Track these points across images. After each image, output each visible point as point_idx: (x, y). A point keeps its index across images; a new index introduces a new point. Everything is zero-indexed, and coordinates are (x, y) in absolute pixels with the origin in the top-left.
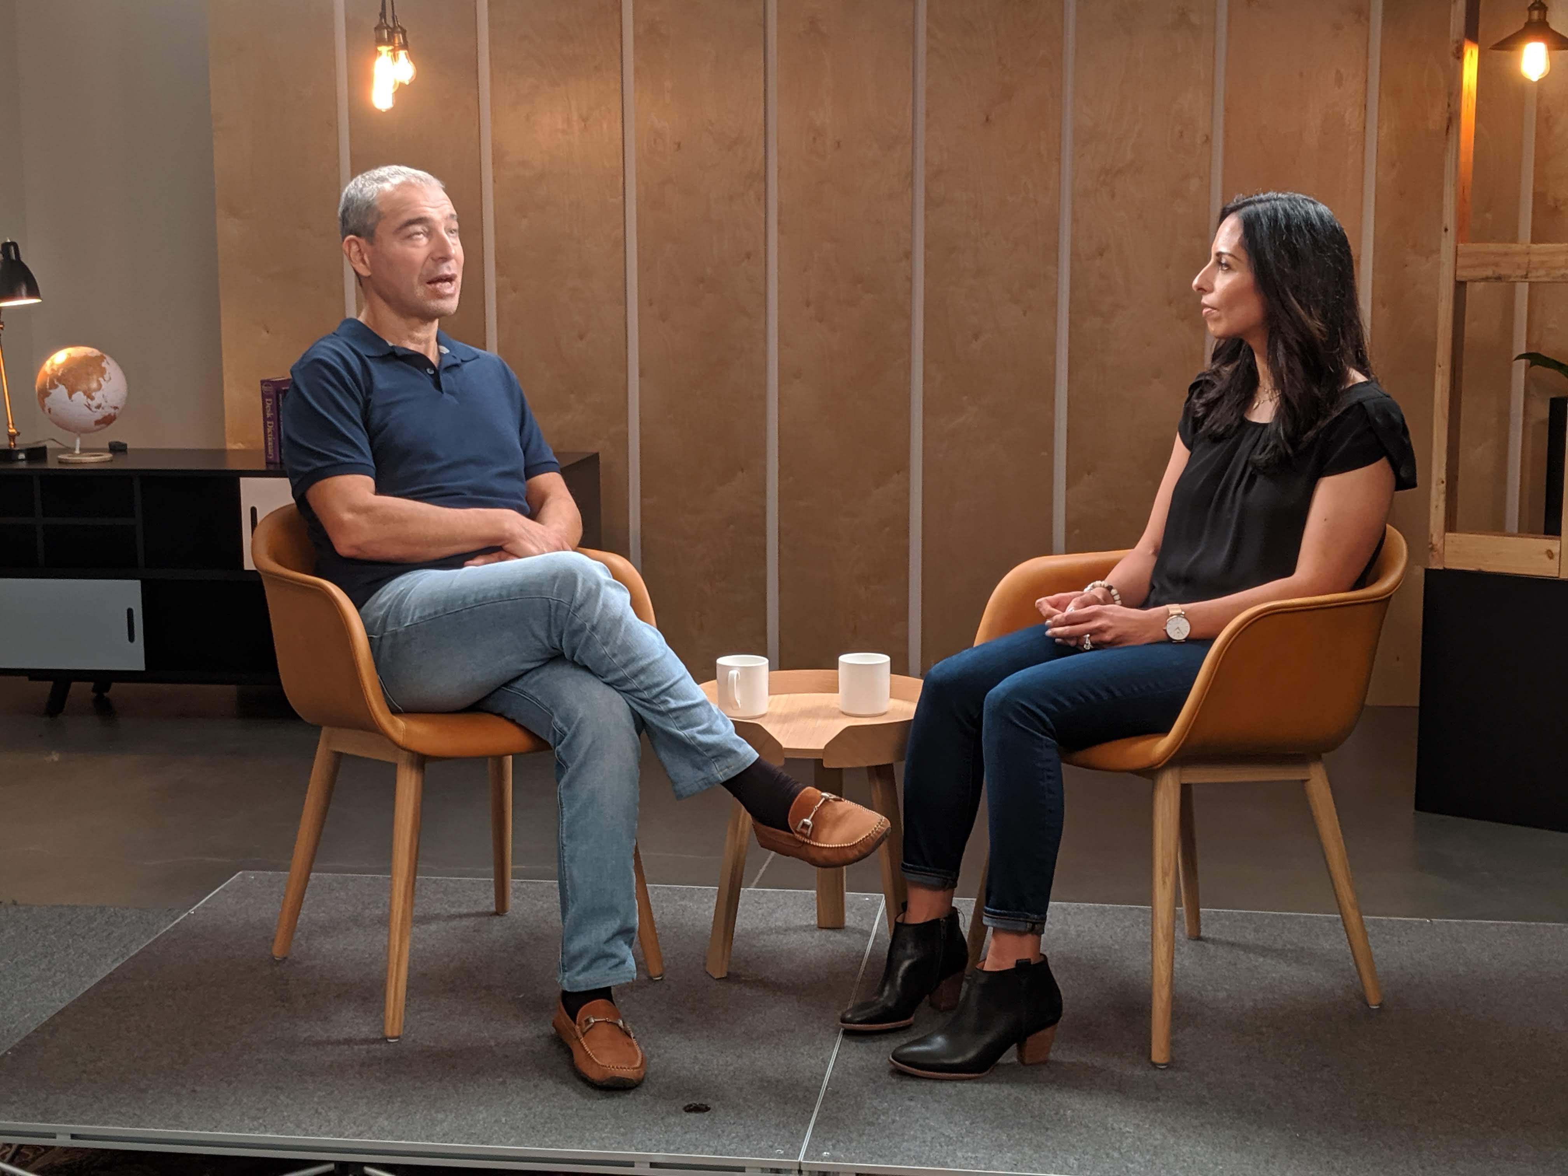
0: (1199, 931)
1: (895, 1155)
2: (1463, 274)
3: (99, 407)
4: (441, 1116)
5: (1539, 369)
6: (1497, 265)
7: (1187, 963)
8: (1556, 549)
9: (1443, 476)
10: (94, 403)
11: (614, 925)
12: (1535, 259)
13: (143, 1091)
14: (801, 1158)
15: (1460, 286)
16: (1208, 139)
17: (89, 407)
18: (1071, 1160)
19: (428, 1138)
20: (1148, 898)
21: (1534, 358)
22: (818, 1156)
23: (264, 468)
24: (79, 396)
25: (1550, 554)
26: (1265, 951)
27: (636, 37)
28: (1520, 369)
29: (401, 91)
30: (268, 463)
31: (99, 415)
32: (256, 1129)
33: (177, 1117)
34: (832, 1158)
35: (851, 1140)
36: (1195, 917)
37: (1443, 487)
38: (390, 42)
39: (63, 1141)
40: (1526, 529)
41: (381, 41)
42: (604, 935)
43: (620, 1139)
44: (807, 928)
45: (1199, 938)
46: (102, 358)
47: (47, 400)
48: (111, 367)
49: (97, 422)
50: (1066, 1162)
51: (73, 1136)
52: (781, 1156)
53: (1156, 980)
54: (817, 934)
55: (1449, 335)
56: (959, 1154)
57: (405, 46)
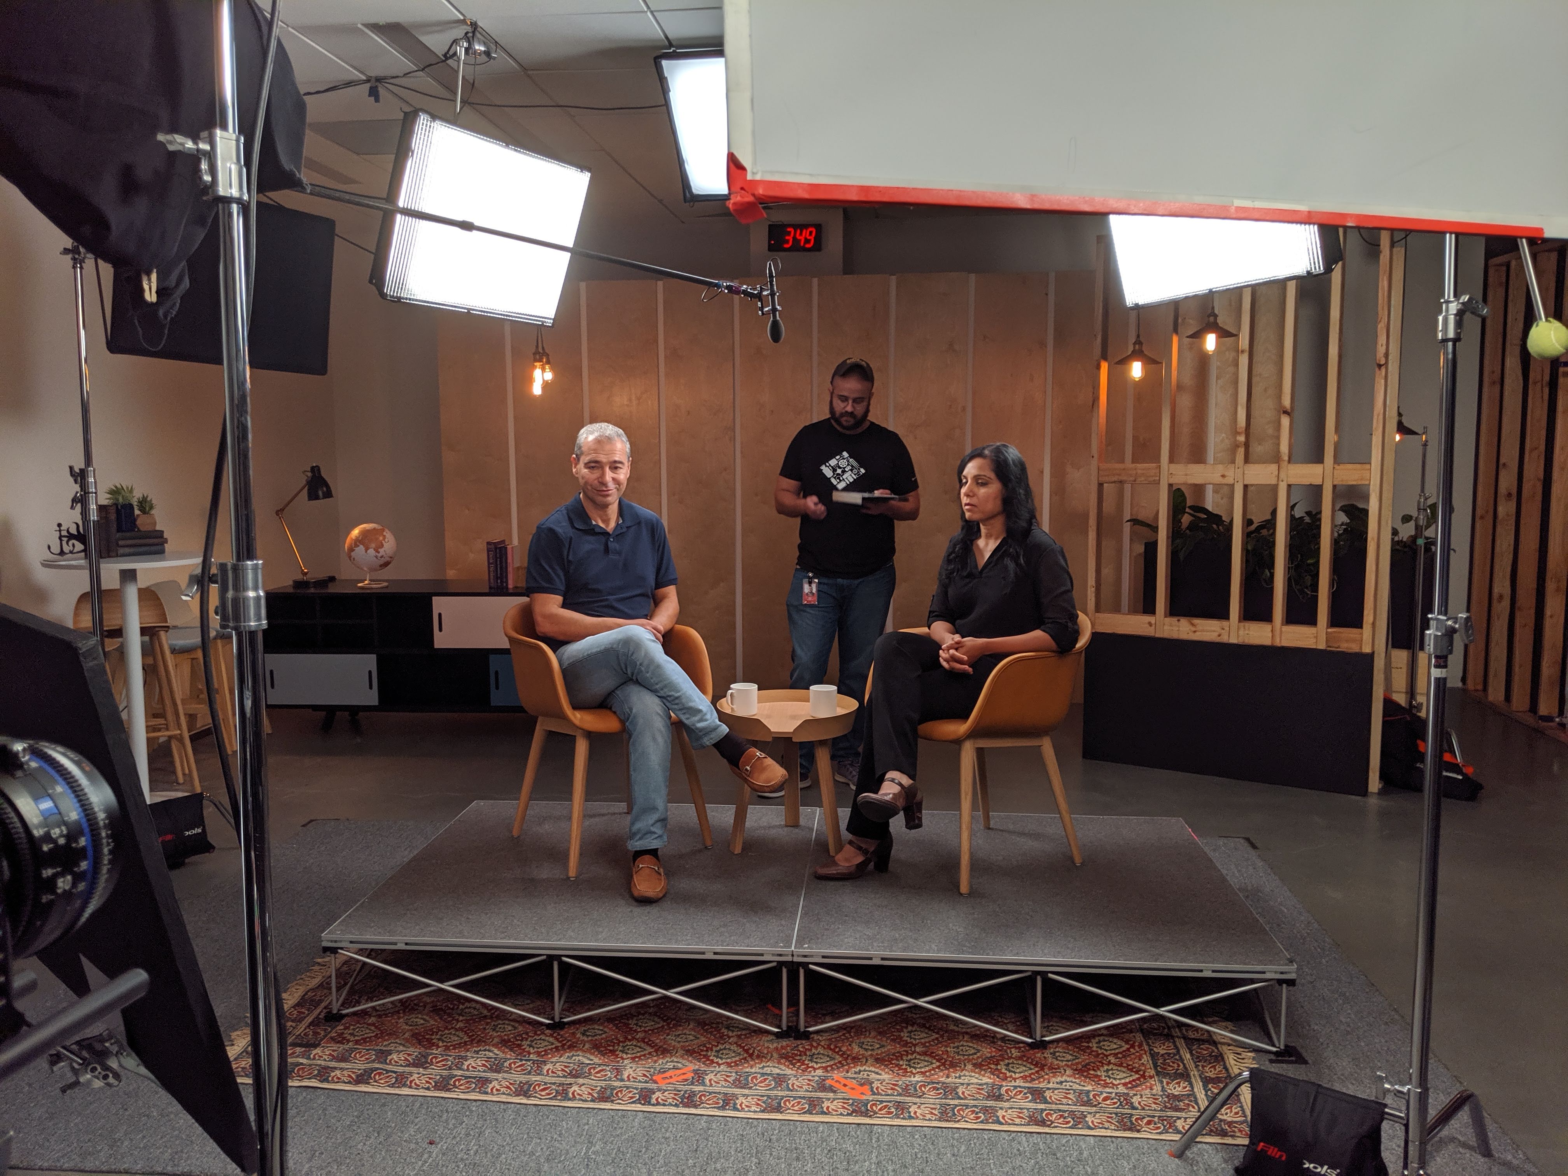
0: (989, 824)
1: (842, 946)
2: (1102, 479)
3: (382, 557)
4: (601, 929)
5: (1138, 528)
6: (1119, 475)
7: (980, 842)
8: (1153, 622)
9: (1094, 584)
10: (379, 555)
11: (655, 816)
12: (1139, 472)
13: (441, 919)
14: (793, 948)
15: (1101, 485)
16: (964, 409)
17: (376, 557)
18: (933, 946)
19: (596, 941)
20: (959, 808)
21: (1135, 521)
22: (802, 947)
23: (487, 591)
24: (371, 551)
25: (1150, 624)
26: (1022, 834)
27: (666, 357)
28: (1127, 527)
29: (546, 385)
30: (490, 588)
31: (382, 561)
32: (504, 938)
33: (461, 932)
34: (809, 948)
35: (818, 938)
36: (987, 818)
37: (1093, 589)
38: (540, 361)
39: (401, 946)
40: (1133, 611)
41: (536, 360)
42: (651, 822)
43: (696, 940)
44: (780, 826)
45: (989, 829)
46: (383, 530)
47: (352, 554)
48: (388, 534)
49: (381, 566)
50: (930, 947)
51: (406, 944)
52: (782, 947)
53: (963, 849)
54: (786, 829)
55: (1096, 511)
56: (875, 944)
57: (548, 362)
